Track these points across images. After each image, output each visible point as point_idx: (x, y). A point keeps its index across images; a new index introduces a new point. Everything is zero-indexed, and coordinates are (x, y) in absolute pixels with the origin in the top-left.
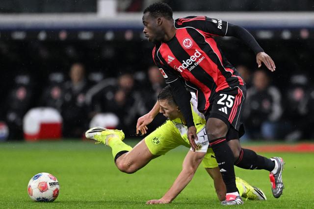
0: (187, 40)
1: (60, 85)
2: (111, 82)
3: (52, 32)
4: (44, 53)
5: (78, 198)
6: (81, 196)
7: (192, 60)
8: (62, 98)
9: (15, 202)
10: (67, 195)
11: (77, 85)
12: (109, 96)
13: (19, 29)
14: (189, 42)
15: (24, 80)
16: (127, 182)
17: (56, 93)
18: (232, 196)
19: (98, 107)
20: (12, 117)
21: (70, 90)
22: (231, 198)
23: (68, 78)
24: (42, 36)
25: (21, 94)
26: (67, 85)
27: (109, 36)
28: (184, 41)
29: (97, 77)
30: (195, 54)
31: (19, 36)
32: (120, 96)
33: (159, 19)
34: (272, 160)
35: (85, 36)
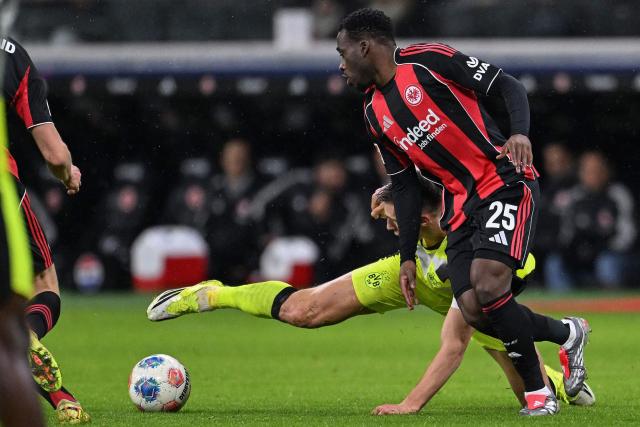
0: (412, 88)
1: (203, 183)
2: (302, 176)
3: (187, 78)
4: (171, 120)
5: (239, 403)
6: (244, 398)
7: (422, 128)
8: (207, 207)
9: (116, 411)
10: (218, 396)
11: (236, 183)
12: (298, 204)
13: (123, 73)
14: (416, 92)
15: (132, 172)
16: (335, 370)
17: (195, 197)
18: (538, 398)
19: (277, 225)
20: (110, 245)
21: (222, 193)
22: (537, 403)
23: (217, 168)
24: (167, 87)
25: (127, 200)
26: (216, 182)
27: (298, 86)
28: (408, 91)
29: (274, 166)
30: (428, 117)
31: (122, 87)
32: (319, 204)
33: (364, 44)
34: (565, 321)
35: (252, 86)
